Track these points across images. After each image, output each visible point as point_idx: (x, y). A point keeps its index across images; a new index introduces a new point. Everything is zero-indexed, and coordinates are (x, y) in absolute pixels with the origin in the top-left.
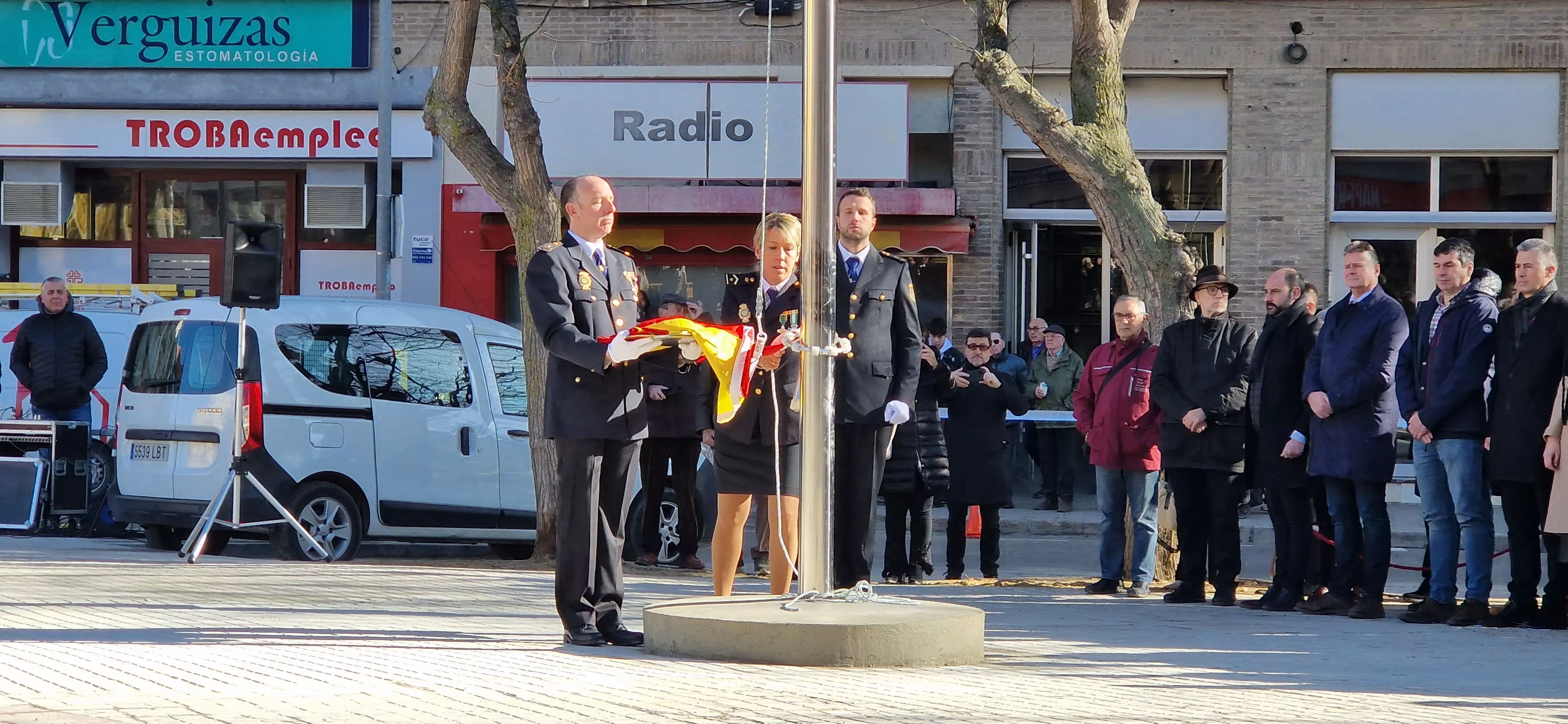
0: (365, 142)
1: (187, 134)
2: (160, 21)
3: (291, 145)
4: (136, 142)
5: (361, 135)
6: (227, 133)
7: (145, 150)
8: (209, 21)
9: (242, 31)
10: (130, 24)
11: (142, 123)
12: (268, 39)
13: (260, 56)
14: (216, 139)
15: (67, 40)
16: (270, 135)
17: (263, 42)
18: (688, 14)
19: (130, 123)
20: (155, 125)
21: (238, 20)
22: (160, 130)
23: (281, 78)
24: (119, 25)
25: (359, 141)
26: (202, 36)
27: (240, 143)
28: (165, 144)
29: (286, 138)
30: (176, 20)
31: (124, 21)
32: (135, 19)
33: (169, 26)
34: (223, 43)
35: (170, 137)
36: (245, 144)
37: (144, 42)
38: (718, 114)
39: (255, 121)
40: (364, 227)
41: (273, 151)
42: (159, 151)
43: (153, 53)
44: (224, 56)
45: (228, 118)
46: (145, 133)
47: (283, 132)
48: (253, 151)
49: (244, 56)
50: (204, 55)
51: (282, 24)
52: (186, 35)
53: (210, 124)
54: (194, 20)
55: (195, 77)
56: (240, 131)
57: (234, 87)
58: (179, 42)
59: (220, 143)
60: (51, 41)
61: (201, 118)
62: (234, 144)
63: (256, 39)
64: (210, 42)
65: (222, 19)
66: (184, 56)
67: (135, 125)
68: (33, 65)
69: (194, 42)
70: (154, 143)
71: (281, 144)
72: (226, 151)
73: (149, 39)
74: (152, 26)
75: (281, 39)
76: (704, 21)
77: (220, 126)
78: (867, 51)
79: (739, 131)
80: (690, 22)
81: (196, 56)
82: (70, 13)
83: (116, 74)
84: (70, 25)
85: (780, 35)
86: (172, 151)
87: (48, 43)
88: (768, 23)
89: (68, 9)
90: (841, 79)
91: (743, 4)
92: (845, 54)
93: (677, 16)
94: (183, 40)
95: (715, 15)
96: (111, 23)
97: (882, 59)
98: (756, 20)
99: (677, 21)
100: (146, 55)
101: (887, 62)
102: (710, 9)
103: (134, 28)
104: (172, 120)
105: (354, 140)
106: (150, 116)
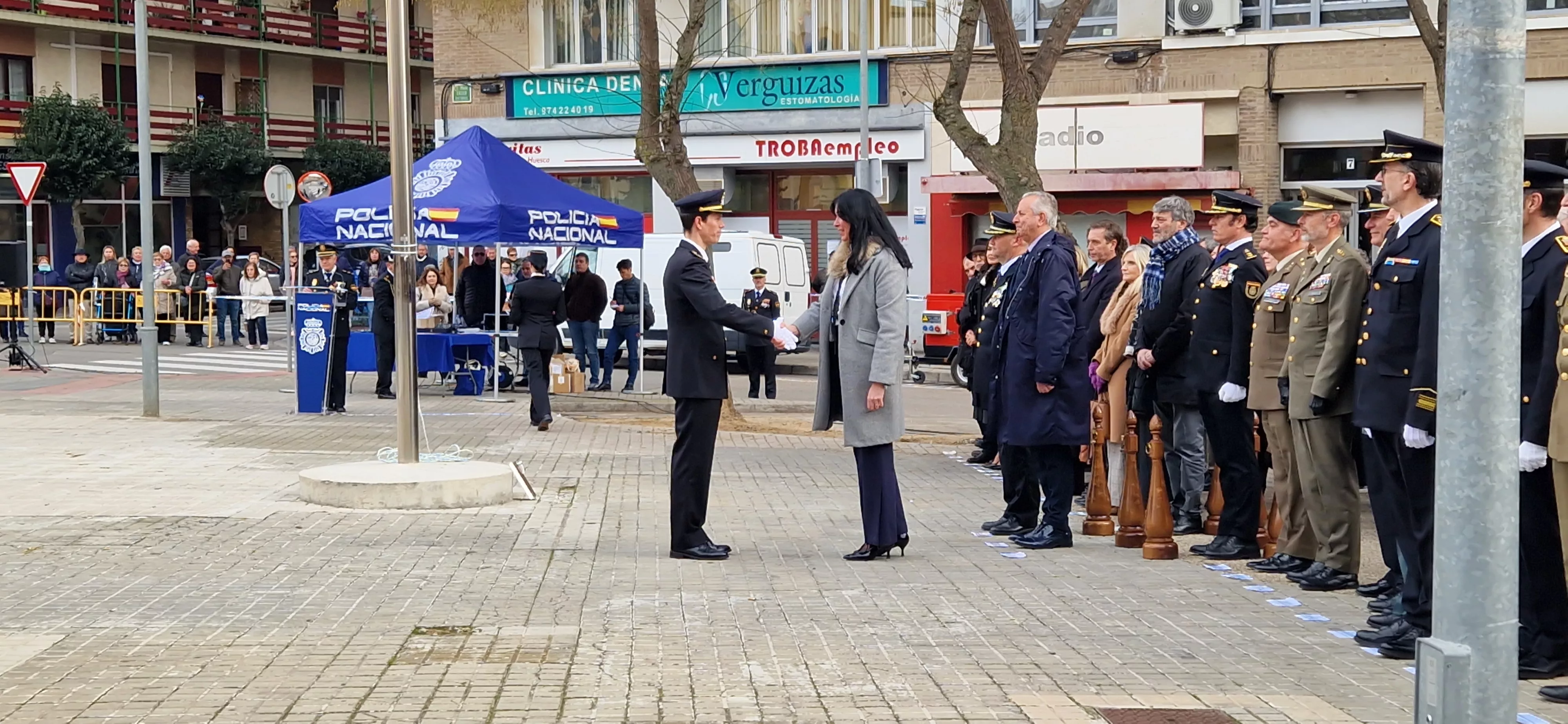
0: (885, 150)
1: (788, 148)
2: (773, 81)
3: (844, 152)
4: (760, 154)
5: (883, 146)
6: (809, 147)
7: (766, 159)
8: (799, 80)
9: (818, 84)
10: (757, 84)
11: (764, 143)
12: (832, 89)
13: (827, 100)
14: (804, 151)
15: (724, 94)
16: (833, 147)
17: (829, 91)
18: (1075, 63)
19: (758, 143)
20: (771, 143)
21: (815, 78)
22: (773, 146)
23: (839, 112)
24: (751, 84)
25: (882, 149)
26: (796, 90)
27: (816, 152)
28: (776, 154)
29: (842, 149)
30: (782, 79)
31: (754, 83)
32: (759, 80)
33: (778, 83)
34: (807, 92)
35: (779, 150)
36: (819, 153)
37: (765, 94)
38: (1082, 127)
39: (824, 140)
40: (888, 202)
41: (835, 157)
42: (773, 160)
43: (769, 100)
44: (808, 100)
45: (809, 139)
46: (765, 148)
47: (840, 146)
48: (823, 158)
49: (818, 100)
50: (797, 101)
51: (839, 79)
52: (787, 89)
53: (800, 142)
54: (791, 79)
55: (792, 113)
56: (816, 146)
57: (813, 119)
58: (783, 93)
59: (806, 153)
60: (716, 95)
61: (795, 139)
62: (813, 153)
63: (825, 89)
64: (800, 92)
65: (807, 78)
66: (786, 101)
67: (760, 144)
68: (706, 110)
69: (791, 92)
70: (770, 154)
71: (839, 152)
72: (809, 158)
73: (767, 92)
74: (769, 84)
75: (838, 88)
76: (1084, 67)
77: (805, 142)
78: (1184, 82)
79: (1095, 137)
80: (1075, 69)
81: (792, 101)
82: (725, 78)
83: (751, 113)
84: (725, 85)
85: (1130, 74)
86: (780, 159)
87: (714, 97)
88: (1122, 67)
89: (725, 76)
90: (1167, 102)
91: (1107, 55)
92: (1171, 85)
93: (1067, 65)
94: (785, 91)
95: (1090, 63)
96: (747, 83)
97: (1194, 87)
98: (1115, 65)
99: (1067, 68)
100: (766, 102)
101: (1197, 89)
102: (1087, 59)
103: (759, 86)
104: (779, 140)
105: (880, 149)
106: (767, 139)
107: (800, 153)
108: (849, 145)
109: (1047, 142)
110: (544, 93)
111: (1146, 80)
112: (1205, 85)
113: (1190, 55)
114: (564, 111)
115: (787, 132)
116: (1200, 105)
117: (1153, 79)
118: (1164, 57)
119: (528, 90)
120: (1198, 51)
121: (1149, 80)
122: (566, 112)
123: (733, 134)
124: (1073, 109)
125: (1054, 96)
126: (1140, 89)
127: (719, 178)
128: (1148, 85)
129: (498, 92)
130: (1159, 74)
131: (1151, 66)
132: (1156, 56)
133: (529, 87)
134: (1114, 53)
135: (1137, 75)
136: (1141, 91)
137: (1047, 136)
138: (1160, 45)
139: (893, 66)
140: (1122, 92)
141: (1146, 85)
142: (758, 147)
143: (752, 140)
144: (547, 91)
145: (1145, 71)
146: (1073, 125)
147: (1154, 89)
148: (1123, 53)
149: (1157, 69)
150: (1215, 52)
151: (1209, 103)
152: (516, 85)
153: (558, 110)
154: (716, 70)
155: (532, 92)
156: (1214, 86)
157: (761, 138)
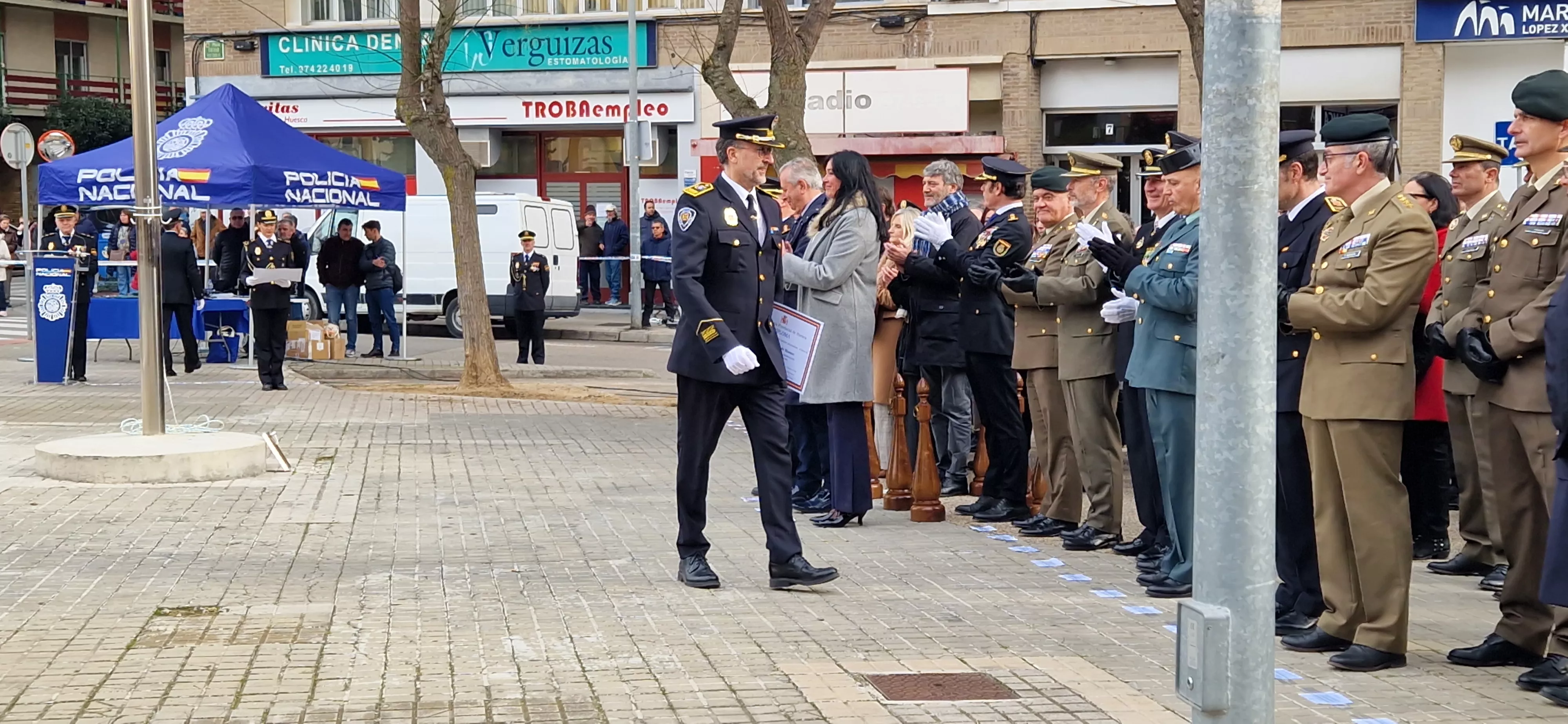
0: (655, 112)
1: (555, 110)
2: (540, 41)
3: (613, 114)
4: (527, 115)
5: (652, 108)
6: (577, 108)
7: (533, 120)
8: (566, 40)
9: (585, 45)
10: (523, 43)
11: (530, 104)
12: (600, 50)
13: (596, 61)
14: (571, 112)
15: (489, 53)
16: (601, 109)
17: (597, 52)
18: (843, 27)
19: (525, 104)
20: (537, 104)
21: (582, 39)
22: (540, 108)
23: (608, 73)
24: (517, 44)
25: (652, 112)
26: (563, 50)
27: (585, 114)
28: (543, 115)
29: (610, 111)
30: (549, 40)
31: (520, 43)
32: (526, 40)
33: (544, 43)
34: (575, 53)
35: (546, 112)
36: (588, 115)
37: (531, 54)
38: (850, 91)
39: (593, 101)
40: (657, 165)
41: (604, 119)
42: (541, 121)
43: (536, 60)
44: (575, 61)
45: (578, 100)
46: (532, 109)
47: (608, 107)
48: (592, 119)
49: (586, 61)
50: (564, 61)
51: (607, 40)
52: (554, 49)
53: (568, 103)
54: (558, 39)
55: (560, 73)
56: (584, 107)
57: (581, 80)
58: (550, 53)
59: (574, 115)
60: (481, 55)
61: (563, 100)
62: (581, 115)
63: (593, 50)
64: (567, 53)
65: (574, 39)
66: (553, 61)
67: (527, 105)
68: (471, 70)
69: (559, 53)
70: (537, 115)
71: (607, 114)
72: (577, 120)
73: (534, 52)
74: (535, 44)
75: (607, 50)
76: (851, 32)
77: (573, 103)
78: (950, 48)
79: (863, 102)
80: (843, 33)
81: (560, 61)
82: (490, 38)
83: (517, 74)
84: (490, 45)
85: (897, 39)
86: (548, 120)
87: (479, 57)
88: (888, 31)
89: (490, 35)
90: (933, 66)
91: (874, 20)
92: (937, 50)
93: (835, 29)
94: (552, 52)
95: (857, 27)
96: (513, 43)
97: (959, 53)
98: (882, 30)
99: (835, 32)
100: (532, 62)
101: (962, 54)
102: (855, 23)
103: (526, 46)
104: (547, 101)
105: (649, 111)
106: (534, 100)
107: (568, 115)
108: (617, 107)
109: (815, 105)
110: (301, 50)
111: (912, 45)
112: (970, 50)
113: (955, 20)
114: (322, 69)
115: (555, 94)
116: (965, 71)
117: (919, 44)
118: (930, 23)
119: (285, 48)
120: (963, 17)
121: (915, 45)
122: (325, 71)
123: (498, 95)
124: (841, 73)
125: (823, 60)
126: (906, 54)
127: (485, 138)
128: (915, 50)
129: (252, 49)
130: (925, 40)
131: (917, 31)
132: (922, 21)
133: (285, 45)
134: (881, 18)
135: (904, 40)
136: (907, 56)
137: (816, 100)
138: (926, 11)
139: (661, 27)
140: (889, 57)
141: (912, 50)
142: (524, 108)
143: (518, 101)
144: (304, 48)
145: (912, 36)
146: (842, 89)
147: (921, 53)
148: (889, 17)
149: (923, 35)
150: (979, 18)
151: (974, 69)
152: (271, 41)
153: (316, 69)
154: (481, 29)
155: (288, 49)
156: (979, 52)
157: (527, 99)
